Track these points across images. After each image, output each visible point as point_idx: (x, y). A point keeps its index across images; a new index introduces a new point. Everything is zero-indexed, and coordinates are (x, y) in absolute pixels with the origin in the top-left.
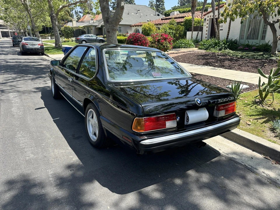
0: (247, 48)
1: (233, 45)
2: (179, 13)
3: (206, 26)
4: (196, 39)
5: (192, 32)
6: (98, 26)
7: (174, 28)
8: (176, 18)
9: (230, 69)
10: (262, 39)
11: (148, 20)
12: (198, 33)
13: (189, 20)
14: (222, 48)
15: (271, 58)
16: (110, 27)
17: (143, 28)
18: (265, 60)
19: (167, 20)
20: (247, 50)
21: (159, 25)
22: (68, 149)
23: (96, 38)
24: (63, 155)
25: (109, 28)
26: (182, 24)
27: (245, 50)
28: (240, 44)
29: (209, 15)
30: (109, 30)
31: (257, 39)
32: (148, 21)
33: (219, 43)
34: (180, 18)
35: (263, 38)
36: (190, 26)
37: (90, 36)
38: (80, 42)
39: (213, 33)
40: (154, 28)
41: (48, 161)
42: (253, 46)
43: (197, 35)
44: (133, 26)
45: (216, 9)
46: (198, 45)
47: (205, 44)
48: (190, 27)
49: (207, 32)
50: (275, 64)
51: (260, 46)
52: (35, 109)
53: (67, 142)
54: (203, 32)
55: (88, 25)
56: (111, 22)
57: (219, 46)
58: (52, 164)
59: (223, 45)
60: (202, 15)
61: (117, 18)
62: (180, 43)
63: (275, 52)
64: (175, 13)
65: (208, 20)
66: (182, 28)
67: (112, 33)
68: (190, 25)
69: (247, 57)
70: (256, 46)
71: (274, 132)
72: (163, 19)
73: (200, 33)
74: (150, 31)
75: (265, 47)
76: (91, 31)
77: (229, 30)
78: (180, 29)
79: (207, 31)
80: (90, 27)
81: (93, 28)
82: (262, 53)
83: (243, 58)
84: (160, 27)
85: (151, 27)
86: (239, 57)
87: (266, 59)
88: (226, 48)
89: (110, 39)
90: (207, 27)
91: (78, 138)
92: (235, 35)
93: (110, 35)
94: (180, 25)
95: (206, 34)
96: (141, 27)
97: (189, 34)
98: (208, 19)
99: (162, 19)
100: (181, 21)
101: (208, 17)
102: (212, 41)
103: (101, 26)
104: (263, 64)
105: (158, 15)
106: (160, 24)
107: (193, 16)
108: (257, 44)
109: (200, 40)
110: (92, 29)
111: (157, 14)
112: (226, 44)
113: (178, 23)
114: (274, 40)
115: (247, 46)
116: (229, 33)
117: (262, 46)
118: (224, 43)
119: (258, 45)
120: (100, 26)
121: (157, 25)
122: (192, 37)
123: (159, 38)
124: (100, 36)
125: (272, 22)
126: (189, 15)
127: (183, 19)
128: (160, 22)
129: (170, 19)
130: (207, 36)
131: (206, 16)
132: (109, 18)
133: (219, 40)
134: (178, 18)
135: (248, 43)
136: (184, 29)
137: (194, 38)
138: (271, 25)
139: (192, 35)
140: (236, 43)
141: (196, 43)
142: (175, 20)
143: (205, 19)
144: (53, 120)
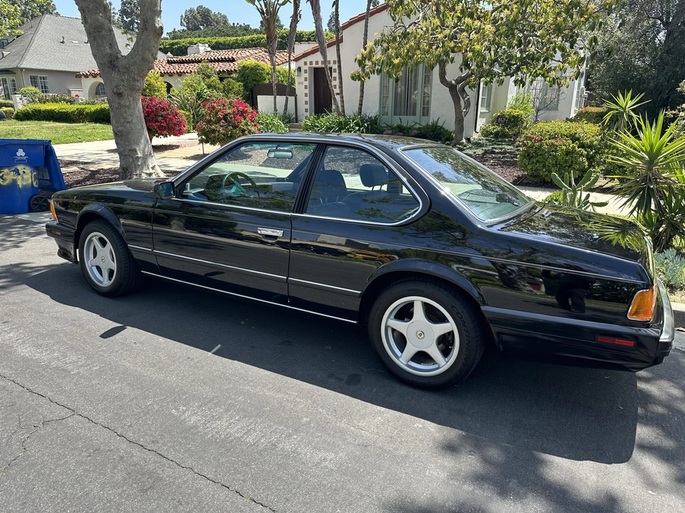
0: (400, 134)
2: (209, 49)
3: (302, 83)
4: (285, 113)
5: (275, 98)
7: (221, 86)
10: (424, 115)
12: (287, 98)
13: (252, 69)
16: (123, 81)
19: (186, 65)
21: (167, 76)
24: (395, 428)
25: (122, 83)
26: (234, 75)
28: (385, 125)
29: (308, 59)
30: (121, 91)
31: (414, 114)
33: (347, 123)
34: (218, 61)
35: (426, 112)
36: (255, 82)
39: (321, 101)
42: (410, 128)
43: (286, 105)
44: (86, 76)
45: (330, 45)
46: (292, 127)
47: (317, 126)
48: (255, 85)
49: (307, 99)
51: (424, 127)
53: (348, 396)
54: (298, 97)
56: (126, 68)
57: (348, 130)
59: (357, 128)
60: (289, 57)
61: (143, 59)
63: (461, 139)
64: (200, 47)
65: (306, 71)
66: (238, 86)
67: (131, 99)
68: (255, 80)
70: (417, 129)
72: (174, 62)
73: (291, 99)
74: (150, 90)
75: (433, 131)
77: (362, 96)
78: (233, 88)
79: (306, 95)
89: (126, 113)
90: (306, 87)
92: (372, 108)
93: (122, 102)
94: (231, 78)
95: (306, 103)
97: (264, 102)
98: (306, 68)
99: (170, 62)
100: (227, 70)
101: (305, 63)
107: (271, 60)
108: (417, 123)
109: (294, 116)
112: (363, 126)
113: (222, 76)
114: (457, 117)
115: (398, 130)
116: (361, 101)
117: (428, 129)
118: (357, 124)
119: (418, 126)
122: (275, 108)
125: (454, 82)
126: (239, 55)
127: (227, 64)
128: (166, 68)
129: (192, 62)
130: (307, 107)
131: (301, 63)
132: (117, 58)
133: (344, 116)
134: (215, 61)
135: (400, 123)
136: (241, 89)
137: (281, 110)
138: (452, 88)
139: (275, 105)
140: (376, 124)
141: (287, 122)
142: (210, 65)
143: (299, 69)
144: (210, 354)
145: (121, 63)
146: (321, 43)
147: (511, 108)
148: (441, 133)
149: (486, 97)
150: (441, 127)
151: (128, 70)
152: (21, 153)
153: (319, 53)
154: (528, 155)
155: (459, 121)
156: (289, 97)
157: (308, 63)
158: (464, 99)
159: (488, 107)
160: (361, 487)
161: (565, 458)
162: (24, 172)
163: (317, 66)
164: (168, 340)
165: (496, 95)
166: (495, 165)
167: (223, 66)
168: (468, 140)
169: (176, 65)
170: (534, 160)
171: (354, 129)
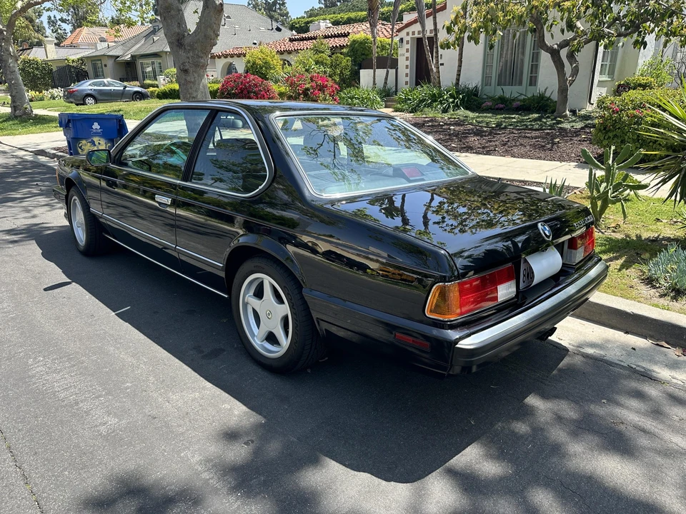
0: (502, 106)
1: (471, 100)
2: (330, 25)
3: (404, 55)
4: (385, 87)
5: (374, 72)
6: (122, 56)
7: (329, 62)
8: (326, 37)
9: (488, 153)
10: (531, 85)
11: (255, 42)
12: (388, 71)
13: (361, 43)
14: (448, 108)
15: (560, 126)
16: (188, 58)
17: (249, 62)
18: (550, 129)
19: (305, 42)
20: (501, 109)
21: (286, 53)
22: (204, 388)
23: (122, 88)
24: (201, 406)
25: (187, 61)
26: (345, 50)
27: (497, 109)
28: (485, 97)
29: (410, 29)
30: (186, 68)
31: (520, 84)
32: (255, 44)
33: (441, 95)
34: (335, 36)
35: (533, 81)
36: (363, 57)
37: (106, 82)
38: (78, 100)
39: (423, 73)
40: (276, 61)
41: (168, 427)
42: (514, 100)
43: (386, 79)
44: (219, 57)
45: (428, 16)
46: (390, 101)
47: (410, 100)
48: (363, 59)
49: (408, 71)
50: (575, 139)
51: (529, 99)
52: (45, 290)
53: (190, 369)
54: (399, 70)
55: (94, 55)
56: (190, 46)
57: (441, 103)
58: (182, 433)
59: (451, 100)
60: (392, 29)
61: (205, 36)
62: (349, 98)
63: (565, 111)
64: (321, 23)
65: (408, 42)
66: (346, 61)
67: (196, 75)
68: (364, 54)
69: (511, 125)
70: (520, 101)
71: (654, 287)
72: (295, 40)
73: (392, 72)
74: (266, 68)
75: (538, 103)
76: (103, 71)
77: (460, 66)
78: (341, 63)
79: (407, 67)
80: (100, 60)
81: (110, 63)
82: (536, 115)
83: (503, 128)
84: (293, 59)
85: (268, 58)
86: (494, 126)
87: (552, 127)
88: (457, 107)
89: (191, 88)
90: (407, 59)
91: (215, 353)
92: (473, 77)
93: (188, 79)
94: (341, 53)
95: (407, 75)
96: (244, 60)
97: (366, 75)
98: (408, 38)
99: (291, 40)
100: (340, 45)
101: (408, 34)
102: (424, 91)
103: (132, 56)
104: (552, 140)
105: (279, 29)
106: (289, 52)
107: (372, 32)
108: (521, 94)
109: (394, 89)
110: (106, 66)
111: (275, 27)
112: (457, 98)
113: (334, 50)
114: (560, 87)
115: (500, 101)
116: (459, 71)
117: (534, 100)
118: (451, 96)
119: (523, 97)
120: (128, 57)
121: (281, 53)
122: (374, 81)
123: (308, 86)
124: (131, 83)
125: (556, 46)
126: (355, 30)
127: (342, 39)
128: (287, 45)
129: (311, 38)
130: (408, 79)
131: (403, 33)
132: (184, 36)
133: (440, 87)
134: (332, 37)
135: (502, 94)
136: (349, 63)
137: (380, 84)
138: (555, 54)
139: (374, 78)
140: (476, 95)
141: (385, 96)
142: (325, 41)
143: (401, 40)
144: (114, 313)
145: (187, 41)
146: (420, 13)
147: (642, 75)
148: (547, 105)
149: (608, 63)
150: (548, 99)
151: (192, 48)
152: (96, 126)
153: (418, 23)
154: (605, 129)
155: (563, 91)
156: (390, 70)
157: (411, 34)
158: (571, 65)
159: (611, 73)
160: (109, 455)
161: (345, 465)
162: (99, 143)
163: (418, 36)
164: (93, 297)
165: (623, 60)
166: (584, 141)
167: (337, 42)
168: (573, 112)
169: (296, 43)
170: (611, 135)
171: (448, 101)
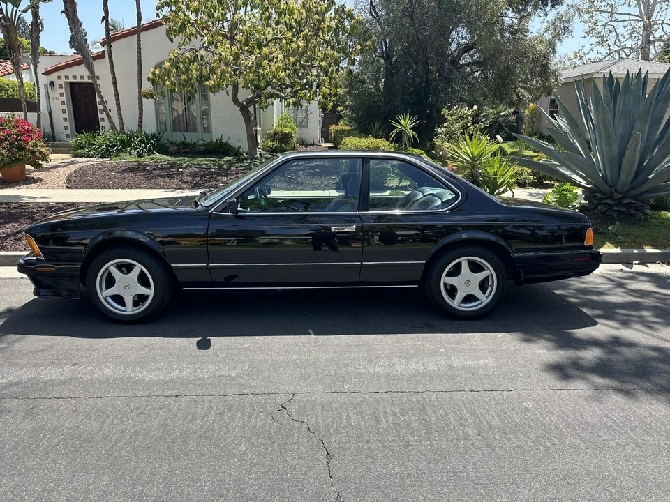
0: (187, 150)
3: (58, 99)
5: (26, 115)
10: (205, 132)
14: (143, 152)
27: (184, 153)
28: (168, 142)
29: (63, 73)
31: (195, 131)
35: (207, 129)
43: (39, 123)
49: (66, 115)
54: (53, 114)
59: (143, 145)
65: (60, 86)
70: (202, 145)
77: (141, 113)
79: (64, 111)
82: (230, 158)
88: (150, 151)
90: (63, 103)
92: (146, 123)
95: (65, 120)
98: (61, 82)
101: (59, 78)
109: (51, 134)
115: (183, 146)
119: (201, 142)
125: (245, 103)
130: (67, 124)
131: (54, 77)
133: (125, 133)
135: (183, 139)
138: (243, 108)
143: (51, 84)
150: (226, 144)
155: (252, 138)
157: (63, 78)
163: (74, 81)
165: (264, 115)
